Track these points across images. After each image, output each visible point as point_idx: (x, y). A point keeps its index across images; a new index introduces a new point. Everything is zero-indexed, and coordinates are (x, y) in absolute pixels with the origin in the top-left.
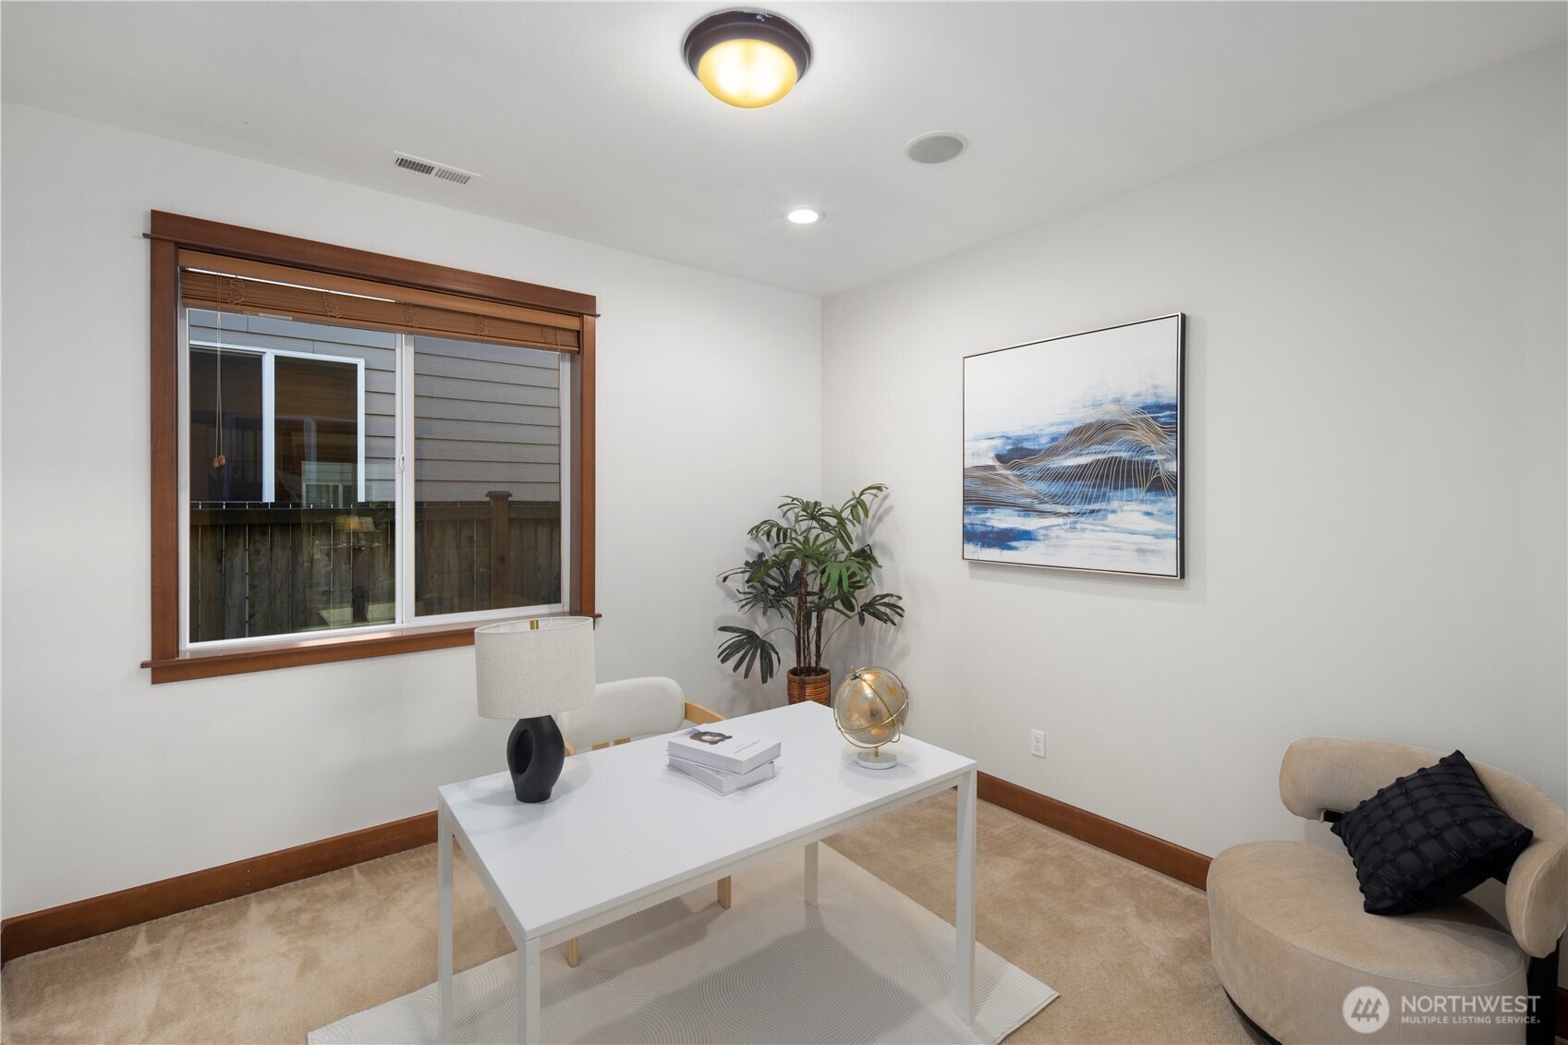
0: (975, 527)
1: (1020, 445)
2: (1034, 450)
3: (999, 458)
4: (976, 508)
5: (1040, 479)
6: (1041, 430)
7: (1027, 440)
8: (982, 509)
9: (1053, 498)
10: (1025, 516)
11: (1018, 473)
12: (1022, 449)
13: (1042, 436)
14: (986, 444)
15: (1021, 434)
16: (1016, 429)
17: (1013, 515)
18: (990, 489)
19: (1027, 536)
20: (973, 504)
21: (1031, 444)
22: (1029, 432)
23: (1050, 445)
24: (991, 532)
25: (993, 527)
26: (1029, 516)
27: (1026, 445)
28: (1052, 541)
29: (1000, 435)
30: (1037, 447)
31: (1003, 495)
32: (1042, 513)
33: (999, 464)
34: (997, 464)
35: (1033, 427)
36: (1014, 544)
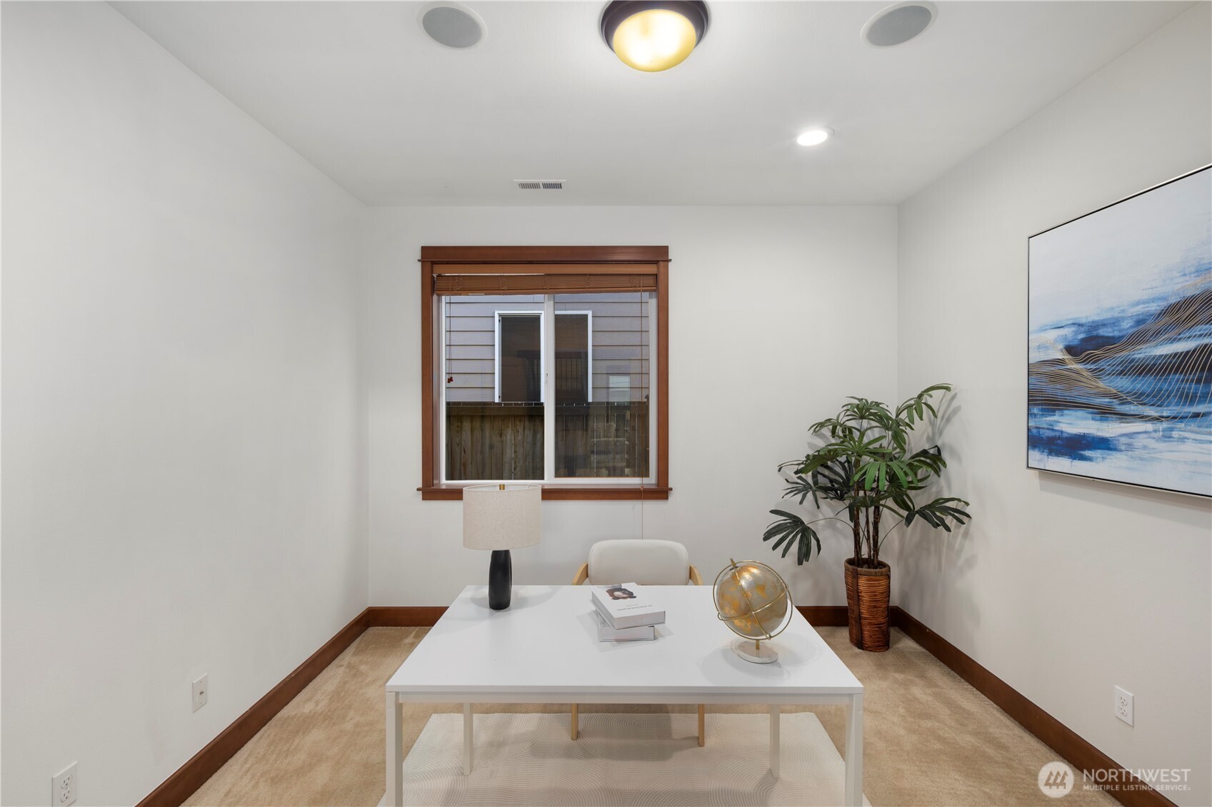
0: (1042, 431)
1: (1095, 333)
2: (1113, 338)
3: (1070, 349)
4: (1042, 410)
5: (1119, 374)
6: (1123, 311)
7: (1104, 325)
8: (1049, 410)
9: (1139, 397)
10: (1101, 420)
11: (1093, 367)
12: (1098, 337)
13: (1124, 319)
14: (1052, 335)
15: (1096, 318)
16: (1089, 312)
17: (1086, 419)
18: (1058, 386)
19: (1104, 444)
20: (1039, 404)
21: (1110, 330)
22: (1106, 316)
23: (1135, 329)
24: (1059, 438)
25: (1062, 432)
26: (1106, 420)
27: (1103, 332)
28: (1137, 453)
29: (1071, 322)
30: (1116, 334)
31: (1074, 394)
32: (1123, 417)
33: (1070, 357)
34: (1067, 357)
35: (1112, 309)
36: (1087, 453)
